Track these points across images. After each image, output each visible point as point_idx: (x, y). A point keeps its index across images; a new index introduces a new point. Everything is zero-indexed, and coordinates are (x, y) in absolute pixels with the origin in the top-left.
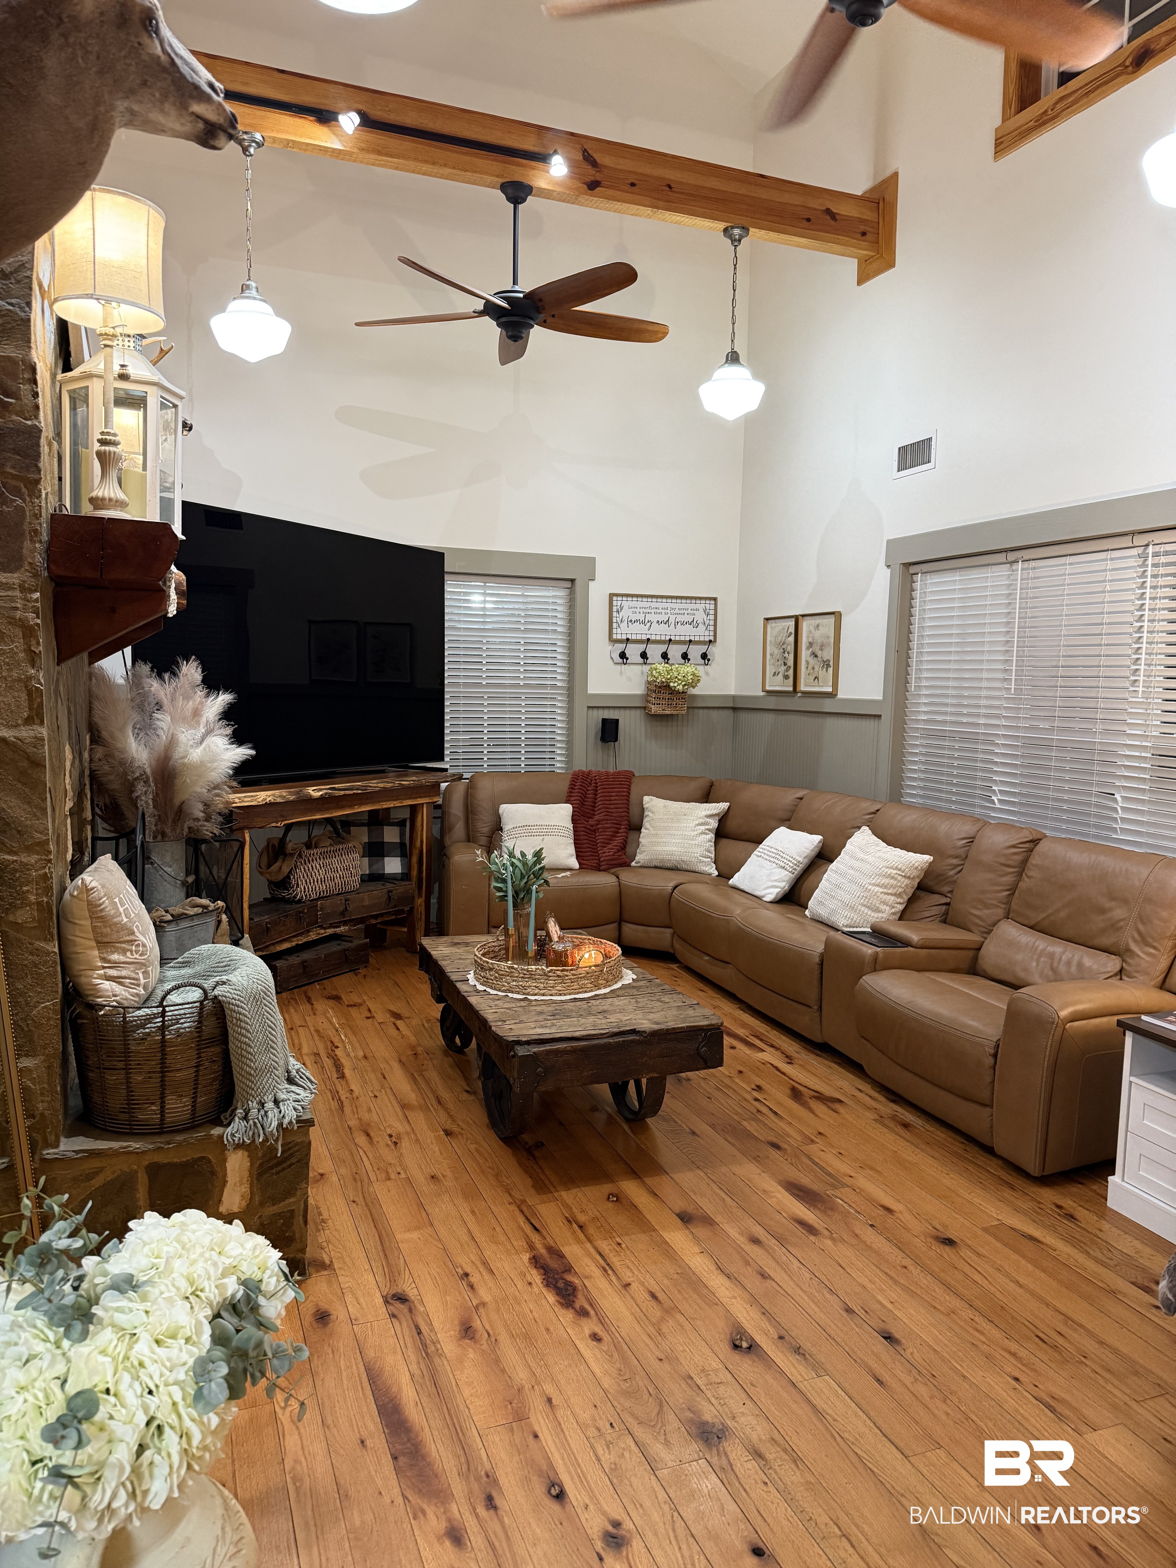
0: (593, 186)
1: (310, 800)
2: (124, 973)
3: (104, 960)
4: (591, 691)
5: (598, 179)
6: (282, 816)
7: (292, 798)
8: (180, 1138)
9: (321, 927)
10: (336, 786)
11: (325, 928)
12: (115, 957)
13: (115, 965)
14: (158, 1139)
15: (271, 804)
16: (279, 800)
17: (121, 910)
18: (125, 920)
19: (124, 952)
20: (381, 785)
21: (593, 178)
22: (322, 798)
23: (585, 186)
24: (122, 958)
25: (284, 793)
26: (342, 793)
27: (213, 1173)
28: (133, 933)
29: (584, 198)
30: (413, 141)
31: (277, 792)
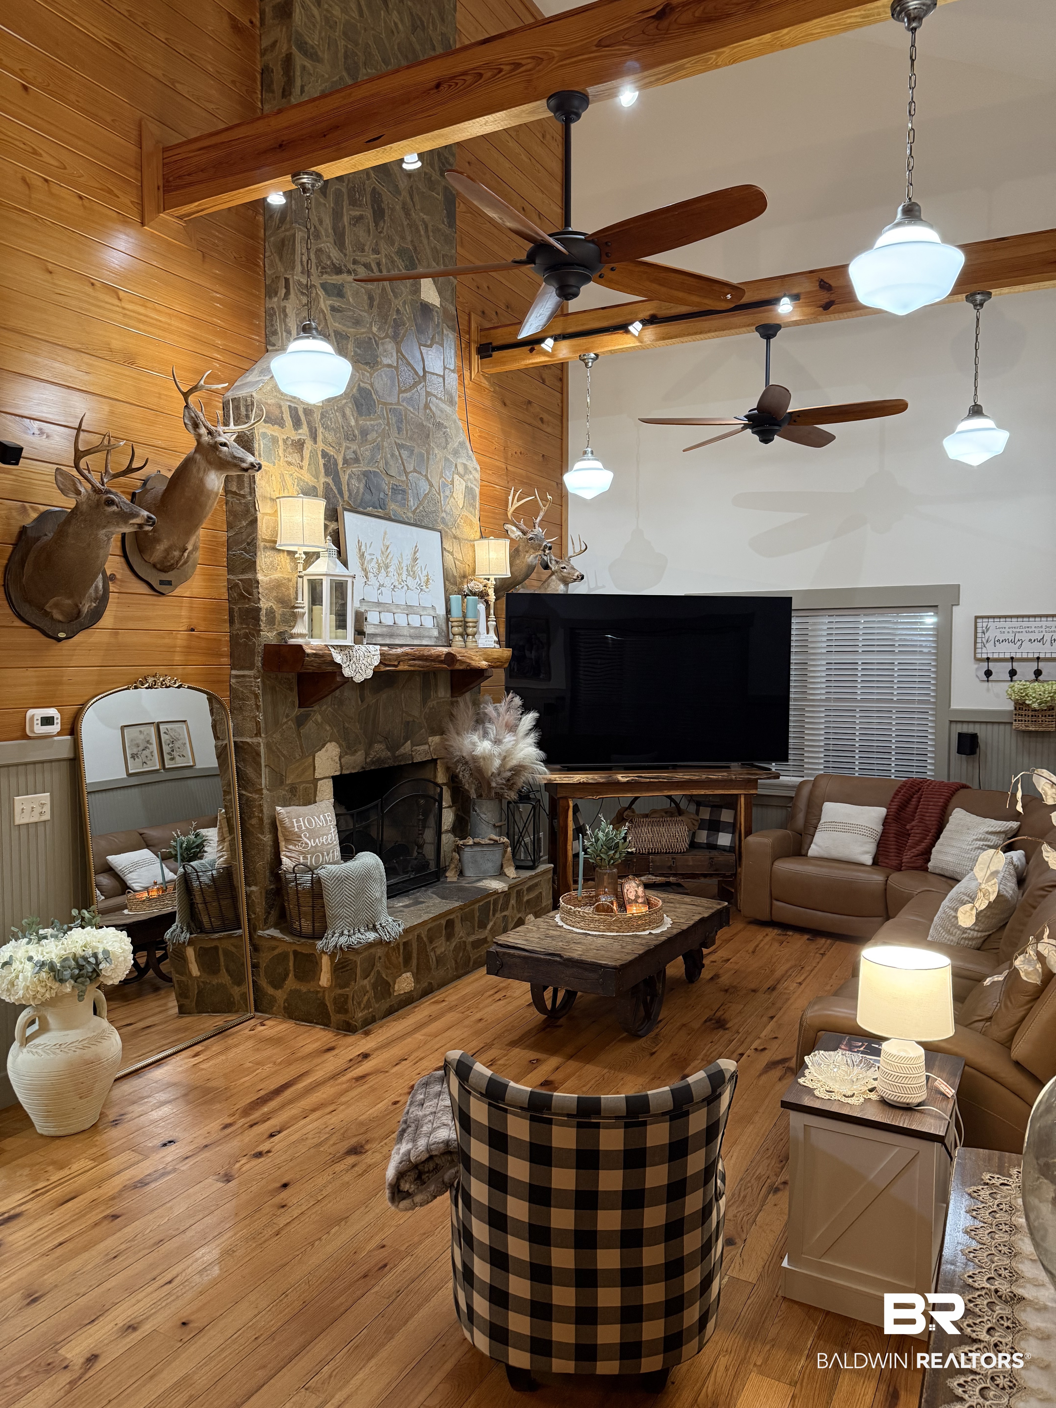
0: (827, 307)
1: (618, 783)
2: (293, 855)
3: (286, 848)
4: (954, 706)
5: (832, 299)
6: (596, 792)
7: (602, 781)
8: (303, 940)
9: (653, 874)
10: (643, 775)
11: (656, 876)
12: (291, 847)
13: (290, 851)
14: (297, 938)
15: (584, 783)
16: (590, 781)
17: (296, 825)
18: (297, 830)
19: (295, 845)
20: (688, 777)
21: (828, 300)
22: (628, 782)
23: (821, 309)
24: (294, 848)
25: (596, 777)
26: (648, 780)
27: (317, 963)
28: (301, 837)
29: (823, 317)
30: (687, 323)
31: (590, 776)
